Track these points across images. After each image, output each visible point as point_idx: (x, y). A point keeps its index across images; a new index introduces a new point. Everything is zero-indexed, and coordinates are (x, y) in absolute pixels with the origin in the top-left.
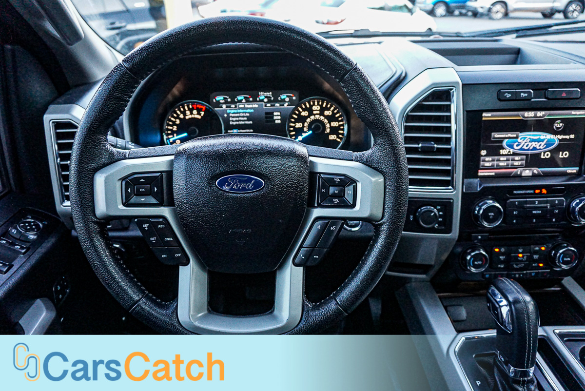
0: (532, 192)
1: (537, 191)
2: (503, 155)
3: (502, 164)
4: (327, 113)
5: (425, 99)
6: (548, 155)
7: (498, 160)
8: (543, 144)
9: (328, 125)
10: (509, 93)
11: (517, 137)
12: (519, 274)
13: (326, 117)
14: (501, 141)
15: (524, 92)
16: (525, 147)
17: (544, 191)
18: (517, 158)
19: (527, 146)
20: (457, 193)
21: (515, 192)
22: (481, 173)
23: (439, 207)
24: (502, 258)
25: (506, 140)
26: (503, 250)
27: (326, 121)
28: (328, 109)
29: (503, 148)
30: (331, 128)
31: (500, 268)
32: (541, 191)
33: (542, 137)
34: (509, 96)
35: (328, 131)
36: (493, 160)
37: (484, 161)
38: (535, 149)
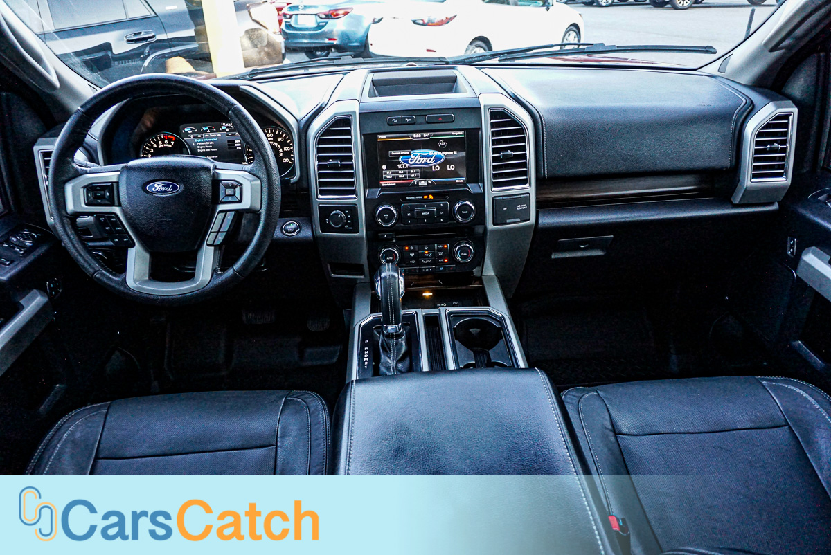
0: (421, 197)
1: (426, 197)
2: (400, 169)
3: (400, 176)
4: (279, 139)
5: (333, 125)
6: (437, 168)
7: (397, 173)
8: (432, 159)
9: (281, 150)
10: (395, 119)
11: (410, 154)
12: (429, 269)
13: (279, 143)
14: (398, 157)
15: (408, 118)
16: (417, 162)
17: (431, 197)
18: (412, 171)
19: (419, 161)
20: (360, 200)
21: (407, 198)
22: (384, 184)
23: (347, 212)
24: (412, 255)
25: (401, 157)
26: (412, 248)
27: (279, 146)
28: (281, 136)
29: (400, 164)
30: (284, 152)
31: (412, 263)
32: (428, 197)
33: (431, 154)
34: (396, 121)
35: (281, 155)
36: (393, 173)
37: (386, 174)
38: (426, 163)
